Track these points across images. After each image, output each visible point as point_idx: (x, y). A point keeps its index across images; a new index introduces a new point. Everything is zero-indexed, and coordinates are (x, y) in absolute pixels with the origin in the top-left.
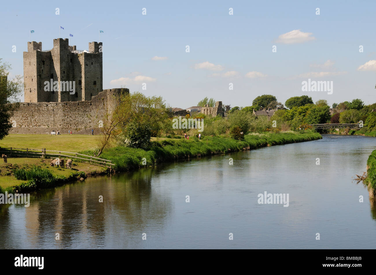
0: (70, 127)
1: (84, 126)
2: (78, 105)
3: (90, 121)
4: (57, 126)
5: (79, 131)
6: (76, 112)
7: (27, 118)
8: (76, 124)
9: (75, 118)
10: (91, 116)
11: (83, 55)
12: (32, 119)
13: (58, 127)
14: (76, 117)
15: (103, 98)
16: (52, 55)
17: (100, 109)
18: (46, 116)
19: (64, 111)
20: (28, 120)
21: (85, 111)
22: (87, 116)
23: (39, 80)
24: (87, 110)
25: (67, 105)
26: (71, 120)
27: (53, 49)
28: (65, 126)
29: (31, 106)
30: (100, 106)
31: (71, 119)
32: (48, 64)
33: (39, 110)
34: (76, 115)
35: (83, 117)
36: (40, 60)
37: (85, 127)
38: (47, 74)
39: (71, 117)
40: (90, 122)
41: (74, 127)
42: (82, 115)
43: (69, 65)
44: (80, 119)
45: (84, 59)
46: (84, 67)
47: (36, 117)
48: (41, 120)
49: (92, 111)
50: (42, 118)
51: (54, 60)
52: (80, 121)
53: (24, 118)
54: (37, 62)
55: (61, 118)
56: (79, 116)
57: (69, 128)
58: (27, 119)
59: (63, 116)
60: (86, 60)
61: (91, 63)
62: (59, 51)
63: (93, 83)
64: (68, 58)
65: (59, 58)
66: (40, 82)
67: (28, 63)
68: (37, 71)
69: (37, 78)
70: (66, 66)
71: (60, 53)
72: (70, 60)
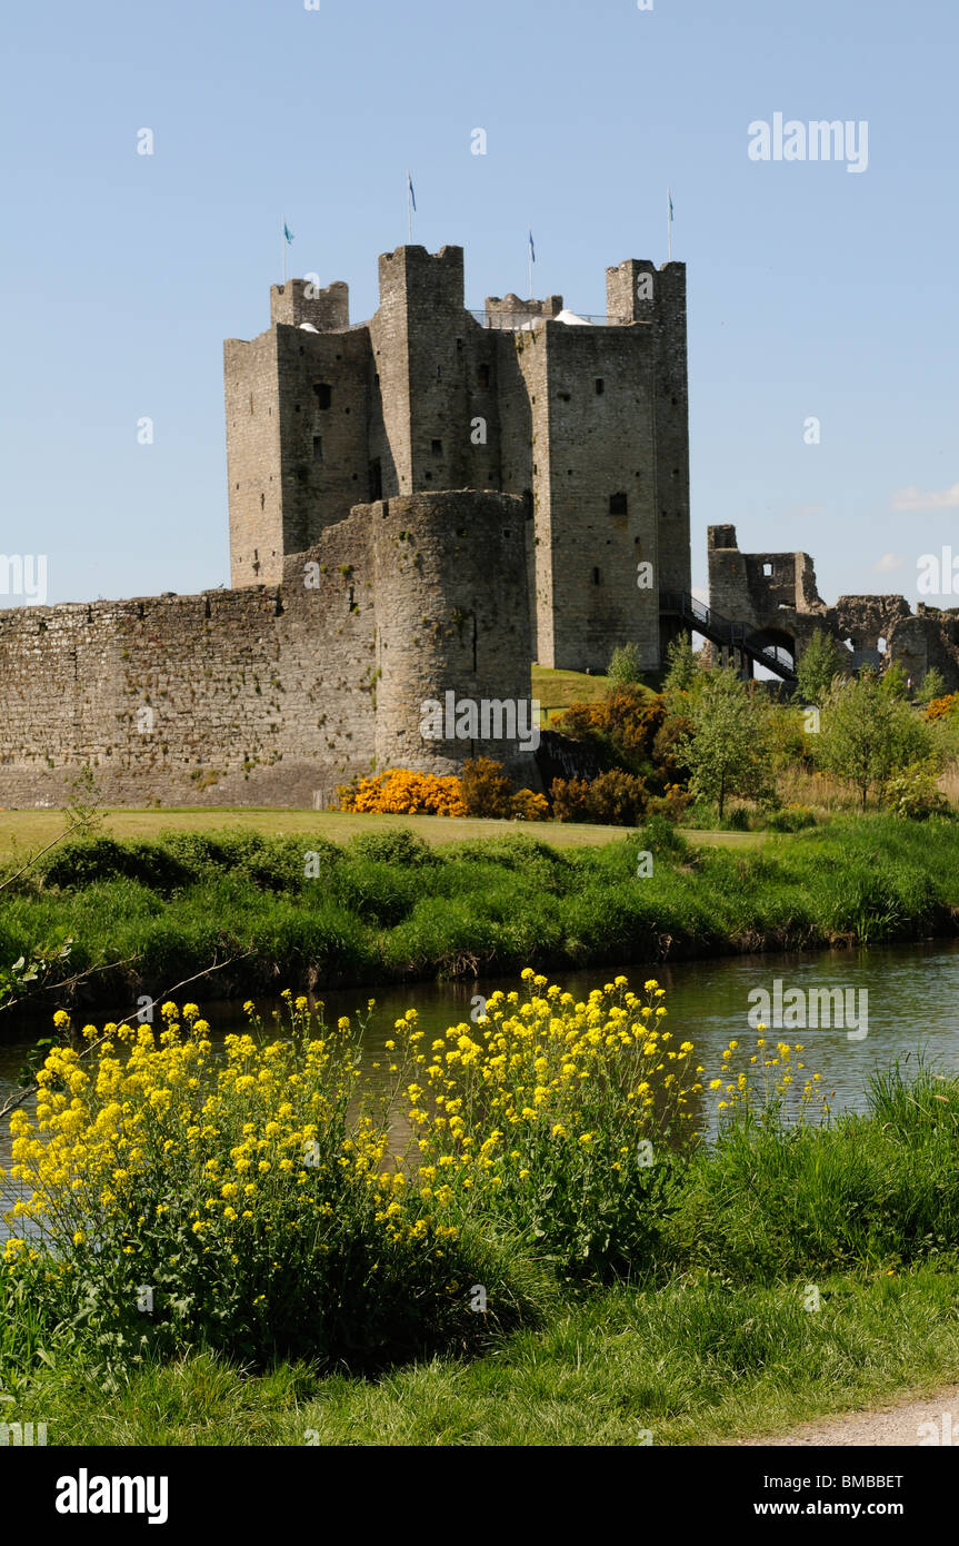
0: (160, 763)
1: (242, 758)
2: (208, 614)
3: (277, 719)
4: (92, 760)
5: (209, 789)
6: (196, 664)
8: (193, 744)
9: (189, 706)
10: (279, 686)
11: (543, 338)
13: (97, 764)
14: (193, 693)
15: (345, 565)
16: (375, 349)
17: (330, 640)
18: (38, 696)
19: (126, 658)
21: (247, 656)
22: (258, 690)
23: (298, 502)
24: (257, 650)
25: (141, 617)
26: (167, 720)
27: (378, 314)
28: (133, 758)
30: (329, 617)
31: (166, 707)
32: (349, 403)
33: (4, 655)
34: (195, 685)
35: (235, 692)
36: (302, 379)
37: (247, 759)
38: (347, 460)
39: (164, 694)
40: (273, 726)
41: (182, 765)
42: (229, 680)
43: (469, 400)
44: (215, 709)
45: (544, 359)
46: (546, 410)
49: (287, 654)
51: (382, 377)
52: (216, 722)
54: (284, 394)
55: (112, 707)
56: (213, 685)
57: (153, 770)
59: (125, 693)
60: (558, 369)
61: (592, 387)
62: (404, 325)
63: (606, 506)
64: (461, 360)
65: (406, 366)
66: (303, 512)
67: (243, 403)
68: (283, 447)
69: (284, 485)
70: (450, 408)
71: (410, 333)
72: (473, 372)
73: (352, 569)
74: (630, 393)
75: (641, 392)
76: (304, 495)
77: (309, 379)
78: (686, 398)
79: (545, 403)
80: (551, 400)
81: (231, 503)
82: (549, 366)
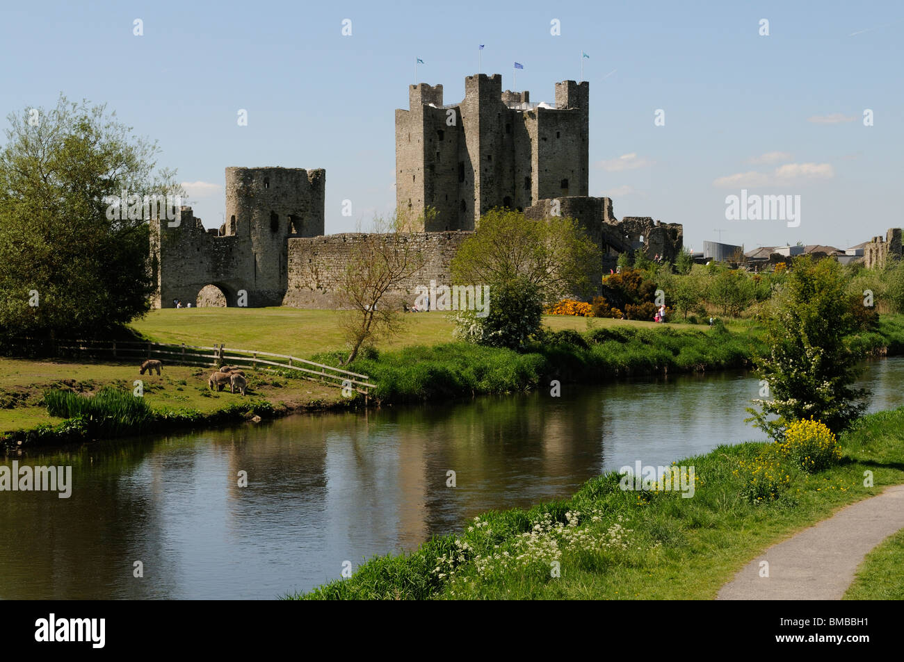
11: (537, 115)
16: (462, 116)
19: (442, 254)
23: (430, 179)
27: (465, 101)
29: (370, 242)
32: (451, 138)
33: (388, 251)
36: (433, 128)
38: (450, 162)
43: (502, 139)
45: (537, 123)
46: (537, 145)
51: (466, 128)
54: (425, 134)
60: (542, 127)
61: (555, 135)
62: (477, 107)
63: (560, 185)
64: (500, 121)
65: (478, 124)
66: (432, 184)
67: (405, 136)
68: (425, 156)
69: (425, 172)
70: (495, 142)
71: (480, 111)
72: (504, 127)
74: (570, 138)
75: (574, 137)
76: (433, 177)
77: (435, 128)
78: (588, 139)
79: (537, 142)
80: (539, 140)
81: (397, 178)
82: (539, 126)
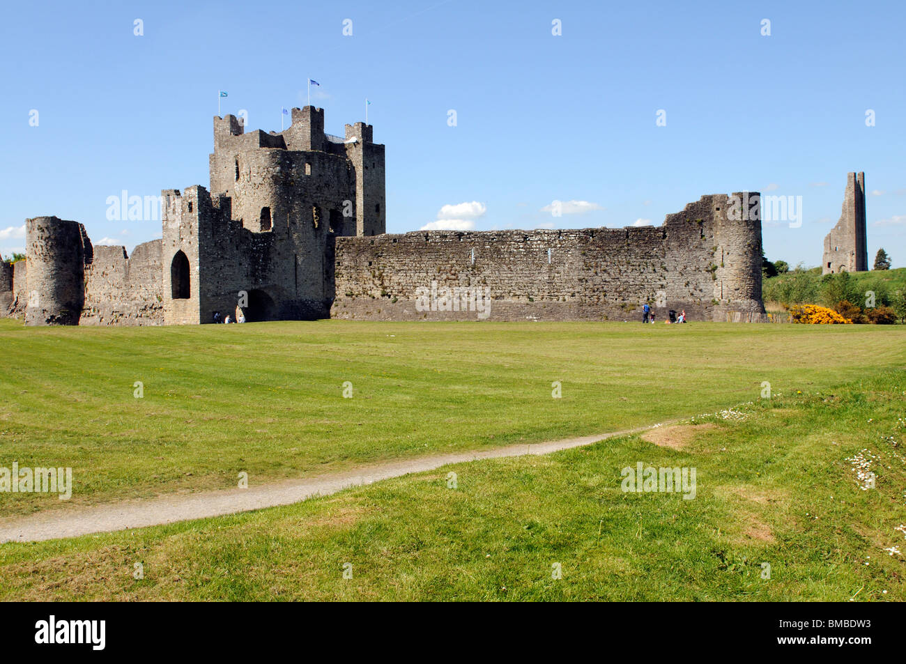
0: (602, 300)
1: (646, 298)
2: (627, 237)
3: (664, 283)
4: (561, 298)
5: (633, 312)
6: (622, 258)
7: (454, 274)
8: (620, 292)
9: (618, 276)
10: (665, 269)
12: (472, 279)
13: (564, 300)
14: (620, 270)
15: (700, 220)
17: (691, 250)
18: (522, 270)
19: (584, 254)
20: (457, 281)
21: (647, 255)
22: (654, 270)
24: (653, 253)
25: (592, 237)
26: (605, 281)
28: (587, 298)
29: (469, 240)
30: (690, 241)
31: (605, 276)
33: (498, 251)
34: (621, 267)
35: (642, 270)
37: (648, 299)
39: (605, 271)
40: (662, 285)
41: (614, 301)
42: (639, 266)
44: (632, 277)
47: (487, 272)
48: (506, 281)
49: (669, 255)
50: (509, 275)
52: (631, 283)
53: (444, 276)
55: (575, 276)
56: (630, 267)
57: (599, 303)
58: (454, 277)
59: (583, 270)
73: (702, 221)
